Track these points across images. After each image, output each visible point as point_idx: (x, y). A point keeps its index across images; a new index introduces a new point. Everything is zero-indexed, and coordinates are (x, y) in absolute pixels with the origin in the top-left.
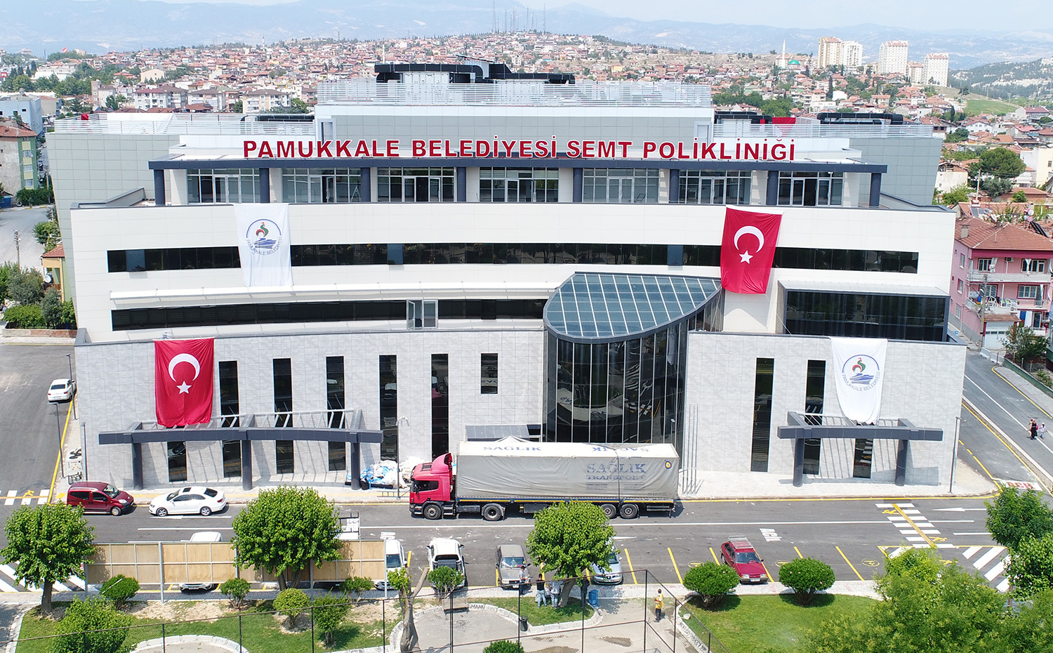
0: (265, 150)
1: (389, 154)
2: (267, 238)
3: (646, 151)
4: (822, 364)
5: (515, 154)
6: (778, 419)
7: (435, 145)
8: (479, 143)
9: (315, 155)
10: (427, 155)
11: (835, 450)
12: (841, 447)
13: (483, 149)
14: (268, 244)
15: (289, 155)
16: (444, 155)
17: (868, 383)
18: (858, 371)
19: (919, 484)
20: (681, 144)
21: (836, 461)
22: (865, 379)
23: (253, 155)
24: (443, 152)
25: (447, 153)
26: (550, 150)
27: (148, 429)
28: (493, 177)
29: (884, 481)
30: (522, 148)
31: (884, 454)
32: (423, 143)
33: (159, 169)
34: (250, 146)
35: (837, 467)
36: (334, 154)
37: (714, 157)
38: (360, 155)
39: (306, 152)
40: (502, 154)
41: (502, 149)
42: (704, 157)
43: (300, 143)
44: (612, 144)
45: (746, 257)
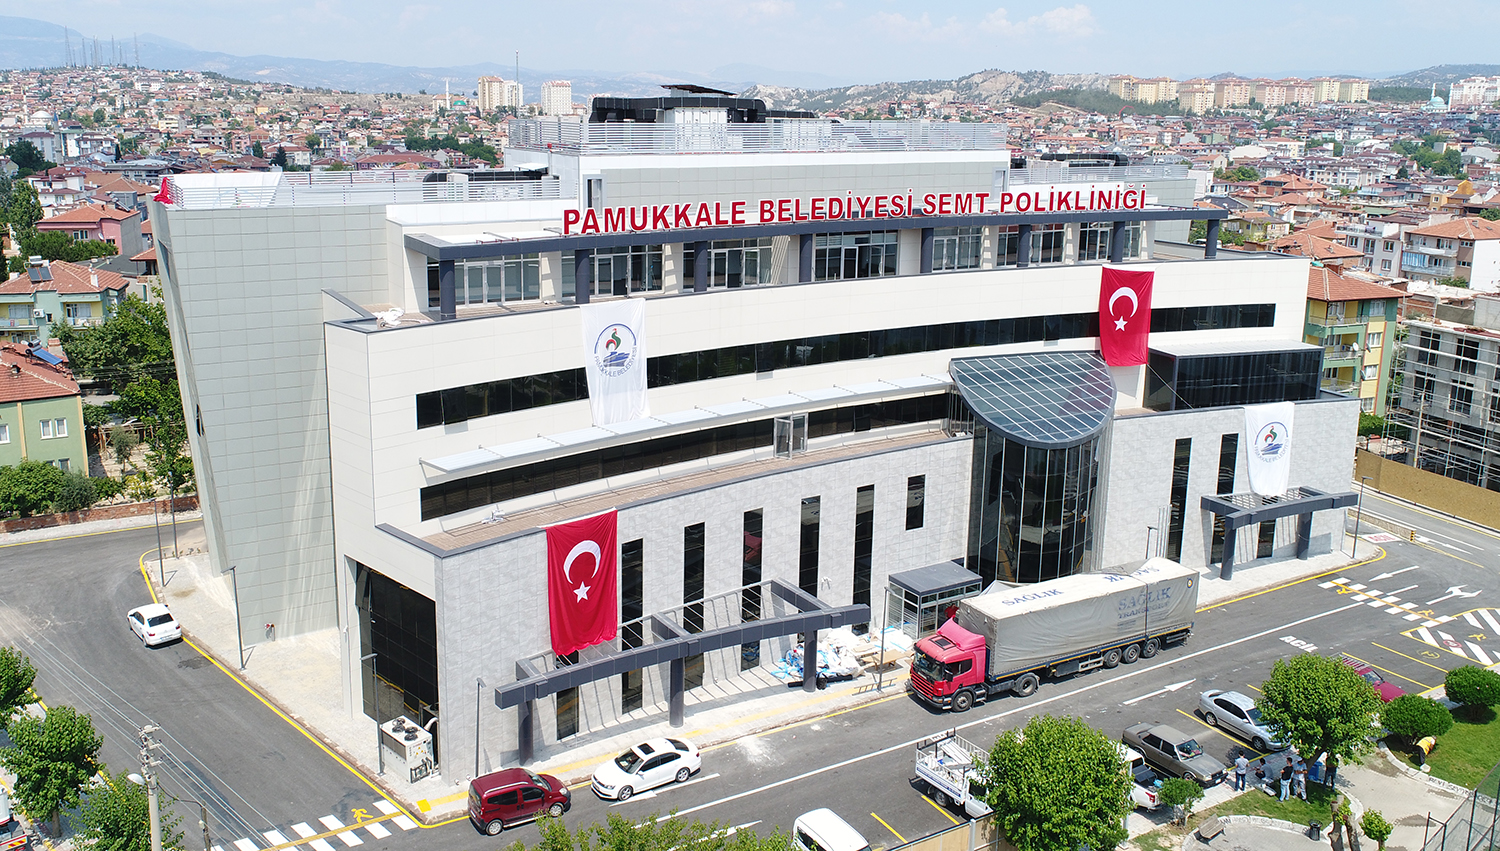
0: (591, 222)
1: (734, 221)
2: (619, 350)
3: (1003, 203)
4: (1235, 437)
5: (869, 213)
6: (1192, 508)
7: (784, 206)
8: (832, 200)
9: (650, 226)
13: (836, 208)
14: (621, 360)
15: (619, 229)
16: (794, 219)
17: (1276, 452)
18: (1270, 441)
19: (1318, 555)
20: (1037, 194)
22: (1275, 449)
23: (575, 230)
24: (792, 215)
25: (797, 217)
26: (905, 206)
28: (826, 244)
29: (1284, 558)
30: (878, 206)
31: (1286, 531)
32: (771, 203)
33: (446, 260)
36: (673, 227)
37: (1068, 208)
38: (702, 224)
39: (639, 222)
40: (856, 214)
41: (855, 208)
42: (1059, 209)
43: (633, 210)
44: (970, 196)
45: (1121, 324)
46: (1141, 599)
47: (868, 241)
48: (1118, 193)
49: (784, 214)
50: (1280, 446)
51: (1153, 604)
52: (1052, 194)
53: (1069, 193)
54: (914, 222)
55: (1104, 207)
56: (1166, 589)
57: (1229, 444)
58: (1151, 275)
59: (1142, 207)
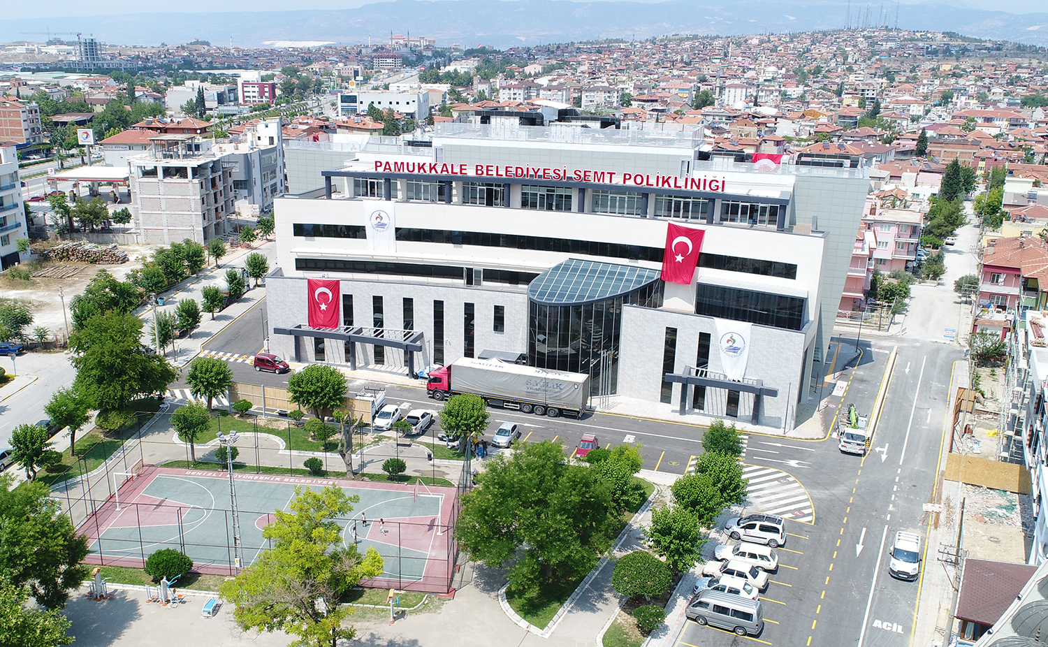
0: (387, 167)
1: (461, 173)
2: (382, 222)
3: (625, 179)
5: (540, 176)
6: (678, 370)
7: (489, 168)
8: (517, 168)
9: (416, 171)
10: (485, 175)
11: (714, 395)
12: (718, 393)
13: (519, 172)
14: (383, 225)
15: (401, 171)
16: (495, 175)
17: (737, 352)
18: (730, 343)
19: (767, 426)
20: (648, 176)
21: (714, 403)
22: (735, 350)
23: (381, 170)
24: (494, 173)
25: (497, 174)
26: (562, 175)
27: (303, 328)
28: (528, 190)
29: (745, 421)
30: (544, 173)
31: (746, 402)
32: (482, 167)
33: (328, 176)
34: (378, 164)
35: (715, 407)
36: (428, 172)
37: (670, 186)
38: (445, 173)
39: (411, 169)
40: (531, 176)
41: (531, 172)
42: (663, 186)
44: (603, 173)
45: (679, 258)
46: (542, 383)
47: (554, 191)
48: (705, 180)
49: (490, 173)
50: (739, 349)
51: (550, 389)
52: (658, 177)
53: (669, 178)
54: (568, 183)
55: (695, 188)
56: (559, 384)
57: (704, 339)
58: (702, 232)
59: (723, 191)
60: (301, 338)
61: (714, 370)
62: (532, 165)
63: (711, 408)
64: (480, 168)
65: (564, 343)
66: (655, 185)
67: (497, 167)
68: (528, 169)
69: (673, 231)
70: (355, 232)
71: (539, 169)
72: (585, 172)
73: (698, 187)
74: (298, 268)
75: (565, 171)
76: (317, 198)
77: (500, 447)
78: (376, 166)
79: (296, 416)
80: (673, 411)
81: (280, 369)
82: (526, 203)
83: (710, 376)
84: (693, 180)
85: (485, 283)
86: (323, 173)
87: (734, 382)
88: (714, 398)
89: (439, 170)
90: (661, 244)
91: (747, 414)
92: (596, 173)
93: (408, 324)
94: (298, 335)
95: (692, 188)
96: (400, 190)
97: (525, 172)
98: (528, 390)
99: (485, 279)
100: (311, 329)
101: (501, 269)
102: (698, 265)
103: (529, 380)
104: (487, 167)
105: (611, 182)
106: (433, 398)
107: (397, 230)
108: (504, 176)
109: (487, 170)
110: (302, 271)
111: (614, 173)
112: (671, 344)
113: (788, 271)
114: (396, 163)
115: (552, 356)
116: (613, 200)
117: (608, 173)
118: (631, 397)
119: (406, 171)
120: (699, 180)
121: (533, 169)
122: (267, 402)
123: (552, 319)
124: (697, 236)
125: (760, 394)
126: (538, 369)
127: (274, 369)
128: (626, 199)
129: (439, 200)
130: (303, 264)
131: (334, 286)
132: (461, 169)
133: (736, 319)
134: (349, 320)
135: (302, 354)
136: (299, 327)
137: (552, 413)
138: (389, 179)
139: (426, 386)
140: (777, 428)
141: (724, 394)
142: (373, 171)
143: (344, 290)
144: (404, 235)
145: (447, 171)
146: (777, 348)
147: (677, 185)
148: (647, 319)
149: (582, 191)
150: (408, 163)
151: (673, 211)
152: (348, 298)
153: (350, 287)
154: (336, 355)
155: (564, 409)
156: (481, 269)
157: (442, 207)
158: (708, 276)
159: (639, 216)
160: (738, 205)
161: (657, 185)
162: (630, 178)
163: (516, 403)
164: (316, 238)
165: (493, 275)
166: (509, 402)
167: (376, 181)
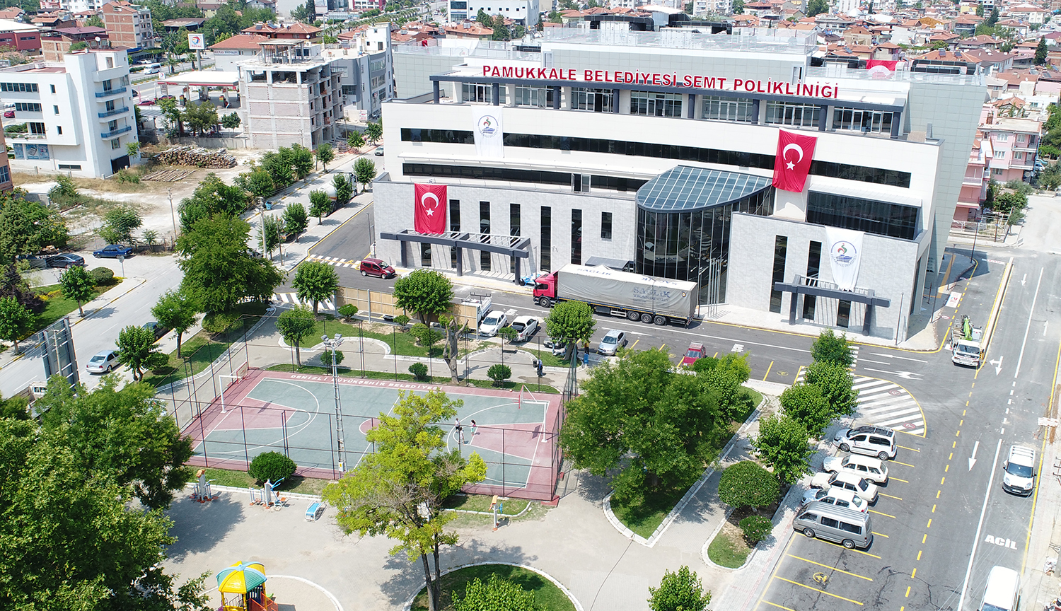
1: (570, 78)
2: (490, 127)
3: (736, 85)
4: (819, 244)
5: (649, 82)
6: (788, 279)
7: (599, 74)
8: (626, 74)
9: (525, 77)
10: (594, 80)
11: (824, 305)
12: (829, 303)
13: (629, 77)
14: (491, 131)
16: (604, 81)
17: (848, 262)
18: (841, 252)
20: (759, 82)
21: (825, 313)
22: (847, 259)
25: (606, 80)
26: (672, 81)
27: (409, 233)
28: (638, 96)
30: (654, 79)
31: (857, 312)
32: (591, 72)
33: (436, 81)
34: (487, 69)
35: (825, 317)
37: (781, 92)
38: (553, 78)
39: (519, 74)
40: (641, 81)
41: (640, 78)
42: (774, 92)
44: (713, 79)
45: (791, 166)
46: (649, 291)
47: (663, 97)
48: (818, 87)
49: (599, 78)
50: (851, 258)
51: (657, 297)
52: (769, 83)
53: (781, 84)
54: (677, 89)
55: (807, 94)
56: (667, 292)
57: (815, 248)
58: (814, 140)
59: (835, 97)
60: (407, 244)
61: (824, 279)
62: (641, 70)
63: (821, 318)
64: (588, 73)
65: (672, 250)
66: (766, 92)
67: (607, 72)
68: (637, 74)
69: (784, 139)
70: (464, 137)
71: (648, 75)
72: (696, 77)
73: (811, 94)
74: (405, 173)
75: (675, 76)
76: (425, 102)
77: (606, 355)
78: (485, 71)
79: (402, 321)
80: (782, 321)
81: (386, 274)
82: (637, 109)
83: (821, 286)
84: (805, 87)
85: (593, 190)
86: (431, 78)
87: (845, 292)
88: (825, 308)
89: (548, 75)
90: (772, 151)
91: (858, 324)
92: (706, 78)
93: (515, 230)
94: (404, 240)
95: (804, 94)
96: (508, 95)
97: (635, 78)
98: (636, 298)
99: (593, 185)
100: (417, 234)
101: (609, 176)
102: (810, 173)
103: (636, 287)
104: (597, 72)
105: (721, 88)
106: (539, 304)
107: (505, 135)
108: (613, 81)
109: (597, 76)
110: (409, 176)
111: (725, 79)
112: (781, 253)
113: (902, 179)
114: (504, 68)
115: (660, 264)
116: (724, 106)
117: (719, 79)
118: (740, 306)
119: (514, 76)
120: (812, 86)
121: (643, 74)
122: (373, 307)
123: (661, 226)
124: (808, 144)
125: (871, 304)
126: (646, 277)
127: (380, 274)
128: (737, 106)
129: (548, 106)
130: (410, 169)
131: (441, 191)
132: (570, 74)
133: (848, 227)
134: (456, 226)
135: (409, 259)
136: (406, 232)
137: (659, 321)
138: (497, 84)
139: (532, 293)
140: (889, 339)
141: (835, 303)
142: (481, 75)
143: (451, 195)
144: (511, 140)
145: (556, 76)
146: (889, 258)
147: (789, 91)
148: (757, 227)
149: (692, 97)
150: (516, 68)
151: (784, 117)
152: (455, 203)
153: (457, 192)
154: (443, 261)
155: (671, 318)
156: (589, 175)
157: (550, 113)
158: (820, 184)
159: (750, 123)
160: (851, 112)
161: (769, 91)
162: (741, 85)
163: (623, 311)
164: (423, 143)
165: (601, 181)
166: (615, 309)
167: (484, 86)
